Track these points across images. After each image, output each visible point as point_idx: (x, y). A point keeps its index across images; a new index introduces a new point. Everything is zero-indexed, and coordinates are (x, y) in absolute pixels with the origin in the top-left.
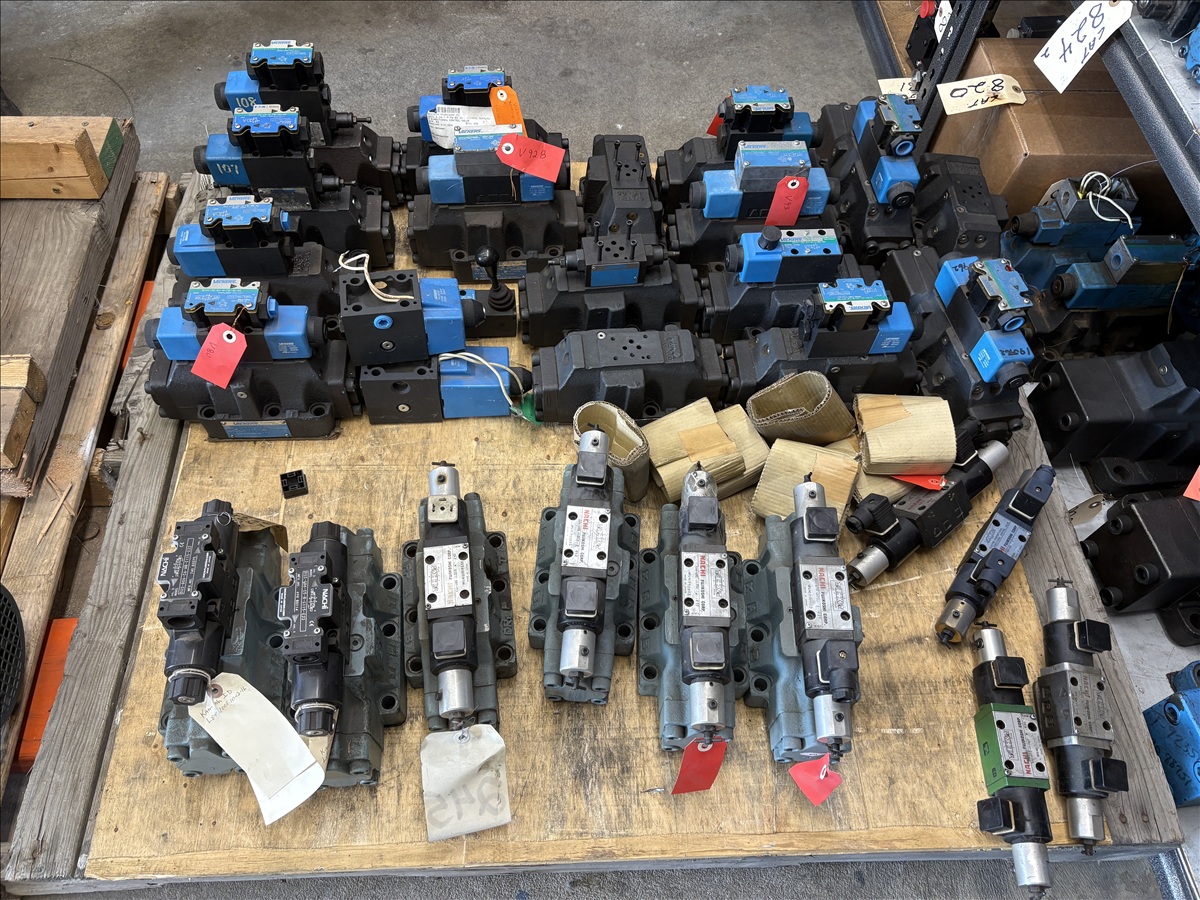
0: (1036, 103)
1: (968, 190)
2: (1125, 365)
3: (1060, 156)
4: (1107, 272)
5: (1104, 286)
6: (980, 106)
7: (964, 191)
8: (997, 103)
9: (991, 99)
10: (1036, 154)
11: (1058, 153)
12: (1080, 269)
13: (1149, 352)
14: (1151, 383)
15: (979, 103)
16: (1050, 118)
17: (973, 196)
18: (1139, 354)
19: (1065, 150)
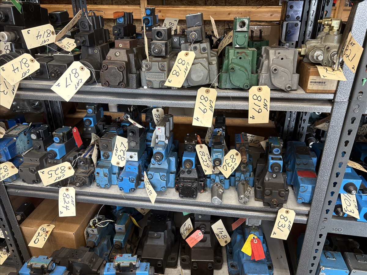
0: (57, 223)
1: (73, 255)
2: (149, 242)
3: (80, 226)
4: (120, 233)
5: (124, 236)
6: (47, 238)
7: (73, 256)
8: (49, 233)
9: (47, 234)
10: (75, 231)
11: (79, 226)
12: (116, 238)
13: (149, 235)
14: (158, 239)
15: (45, 237)
16: (65, 222)
17: (77, 255)
18: (148, 238)
19: (79, 224)
